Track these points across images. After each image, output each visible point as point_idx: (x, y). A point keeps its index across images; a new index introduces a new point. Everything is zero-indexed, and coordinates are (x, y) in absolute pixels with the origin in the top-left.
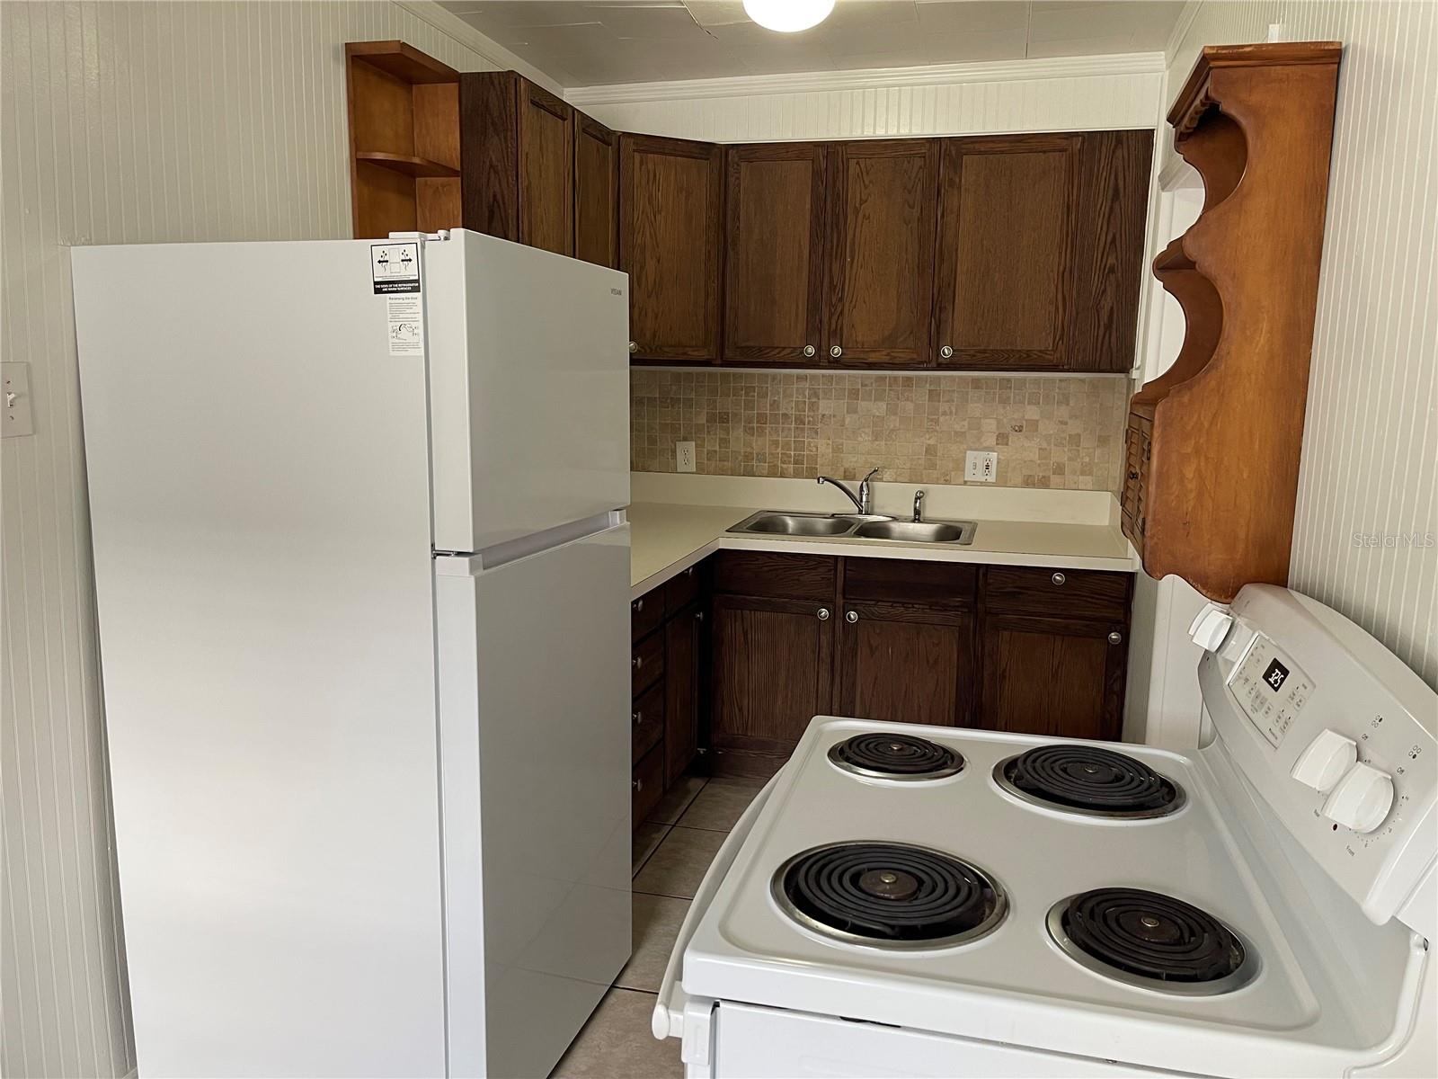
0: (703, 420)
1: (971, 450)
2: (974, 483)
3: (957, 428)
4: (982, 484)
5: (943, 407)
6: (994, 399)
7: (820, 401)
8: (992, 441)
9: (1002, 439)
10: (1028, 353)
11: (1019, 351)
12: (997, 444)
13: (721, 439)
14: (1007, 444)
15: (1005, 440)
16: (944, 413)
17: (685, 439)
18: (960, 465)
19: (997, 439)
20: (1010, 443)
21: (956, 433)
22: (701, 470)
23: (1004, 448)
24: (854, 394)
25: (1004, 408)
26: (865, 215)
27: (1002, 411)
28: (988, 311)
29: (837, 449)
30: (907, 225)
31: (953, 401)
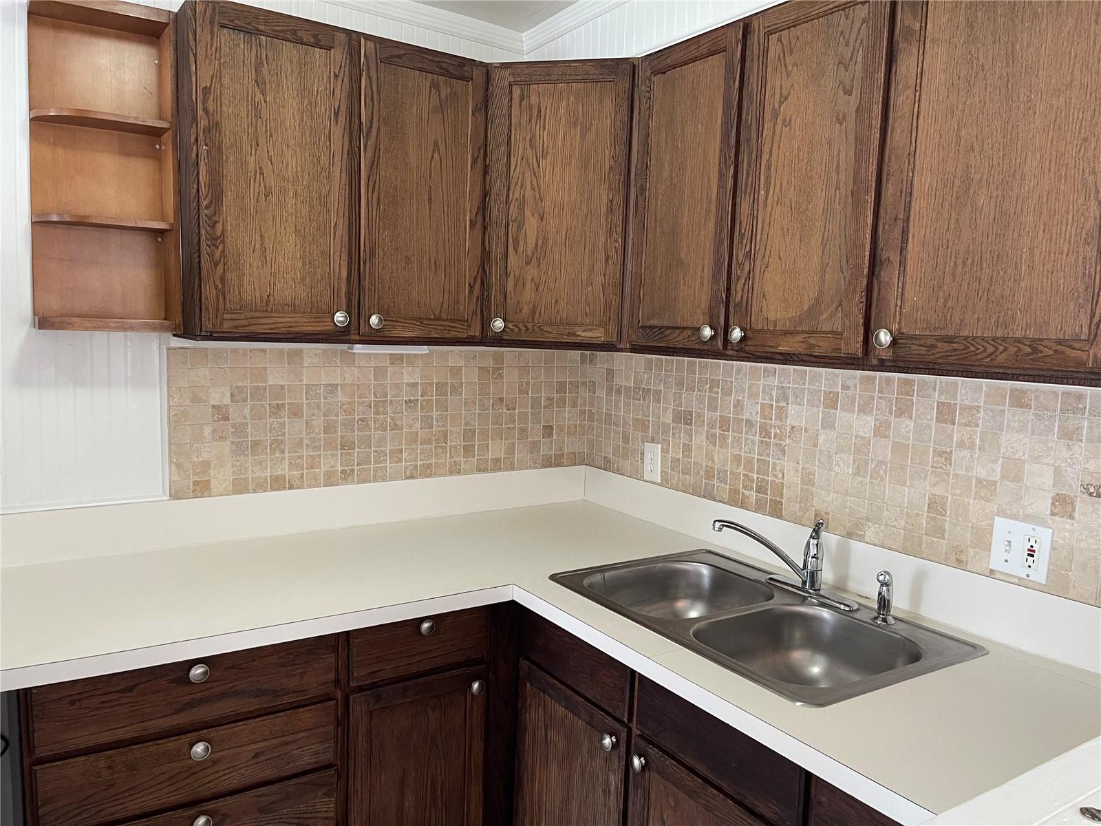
0: (668, 418)
1: (1006, 516)
2: (1008, 579)
3: (981, 472)
4: (1023, 583)
5: (957, 433)
6: (1050, 429)
7: (790, 406)
8: (1043, 506)
9: (1063, 505)
10: (1035, 344)
11: (1018, 340)
12: (1053, 514)
13: (685, 445)
14: (1071, 517)
15: (1069, 509)
16: (961, 445)
17: (653, 441)
18: (983, 539)
19: (1053, 504)
20: (1076, 515)
21: (979, 481)
22: (665, 482)
23: (1067, 524)
24: (832, 401)
25: (1069, 447)
26: (784, 120)
27: (1065, 454)
28: (964, 263)
29: (808, 479)
30: (841, 124)
31: (977, 426)
